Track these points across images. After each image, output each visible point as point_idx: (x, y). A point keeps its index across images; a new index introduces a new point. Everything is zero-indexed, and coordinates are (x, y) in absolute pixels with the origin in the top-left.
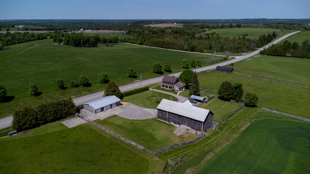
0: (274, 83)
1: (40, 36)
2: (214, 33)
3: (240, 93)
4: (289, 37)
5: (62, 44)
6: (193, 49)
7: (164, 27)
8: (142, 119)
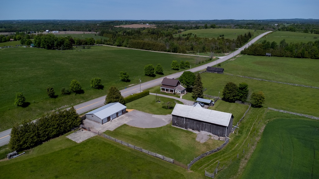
0: (266, 82)
1: (2, 38)
2: (191, 34)
3: (246, 94)
4: (263, 37)
5: (31, 47)
6: (175, 50)
7: (137, 28)
8: (156, 127)
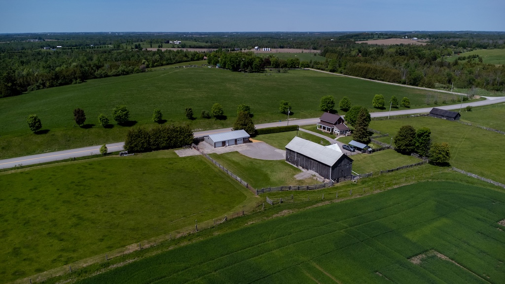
1: (195, 55)
2: (474, 57)
5: (217, 67)
6: (415, 82)
